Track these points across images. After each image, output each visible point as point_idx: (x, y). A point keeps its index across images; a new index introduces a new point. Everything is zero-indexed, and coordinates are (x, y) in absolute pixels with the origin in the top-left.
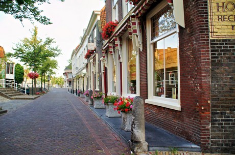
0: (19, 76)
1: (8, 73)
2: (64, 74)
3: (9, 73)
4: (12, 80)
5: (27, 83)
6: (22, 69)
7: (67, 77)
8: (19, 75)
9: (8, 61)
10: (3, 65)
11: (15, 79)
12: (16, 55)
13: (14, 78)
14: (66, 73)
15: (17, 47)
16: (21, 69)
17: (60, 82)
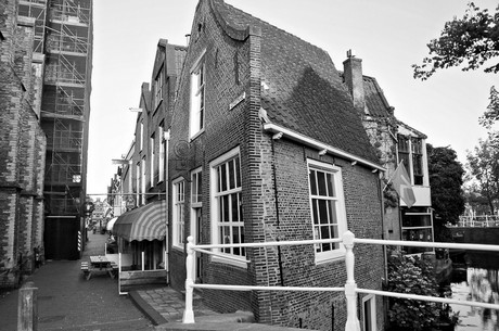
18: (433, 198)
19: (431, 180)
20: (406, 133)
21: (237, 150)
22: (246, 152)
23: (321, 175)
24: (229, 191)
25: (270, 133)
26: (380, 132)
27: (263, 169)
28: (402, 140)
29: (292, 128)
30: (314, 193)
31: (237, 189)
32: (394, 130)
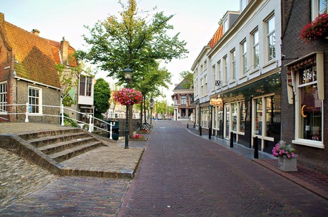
0: (101, 100)
1: (82, 93)
2: (173, 97)
3: (83, 95)
4: (90, 106)
5: (116, 111)
6: (106, 86)
7: (178, 102)
8: (102, 97)
9: (83, 73)
10: (74, 80)
11: (94, 105)
12: (94, 56)
13: (92, 103)
14: (176, 95)
15: (95, 36)
16: (105, 88)
17: (164, 109)
18: (95, 102)
19: (95, 95)
20: (85, 74)
21: (6, 82)
22: (9, 83)
23: (34, 90)
24: (3, 93)
25: (16, 79)
26: (72, 73)
27: (13, 88)
28: (83, 77)
29: (24, 77)
30: (30, 95)
31: (6, 93)
32: (79, 73)
